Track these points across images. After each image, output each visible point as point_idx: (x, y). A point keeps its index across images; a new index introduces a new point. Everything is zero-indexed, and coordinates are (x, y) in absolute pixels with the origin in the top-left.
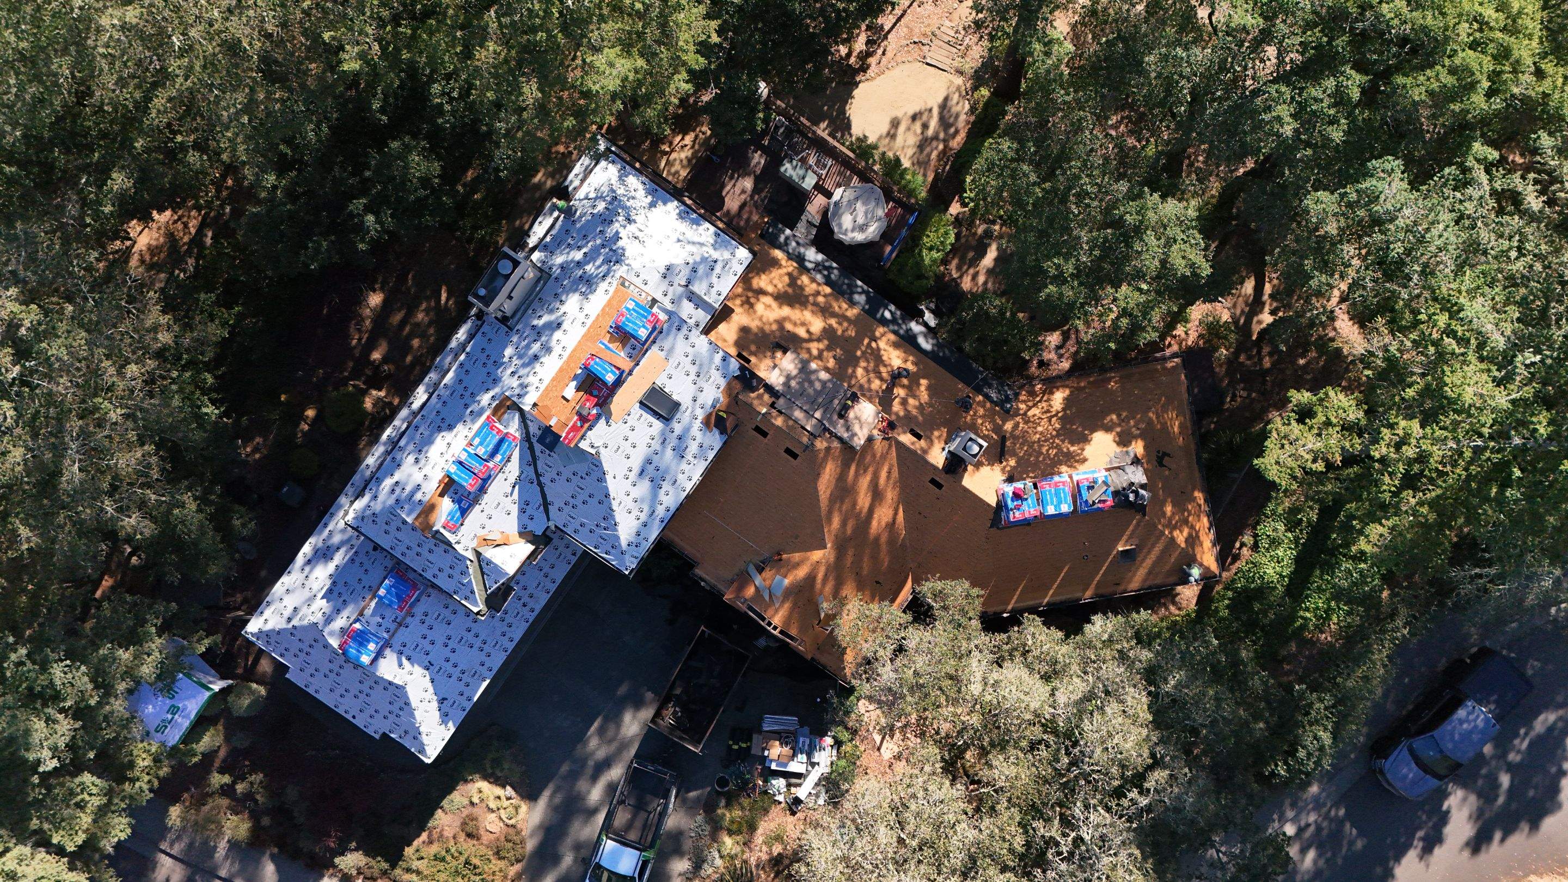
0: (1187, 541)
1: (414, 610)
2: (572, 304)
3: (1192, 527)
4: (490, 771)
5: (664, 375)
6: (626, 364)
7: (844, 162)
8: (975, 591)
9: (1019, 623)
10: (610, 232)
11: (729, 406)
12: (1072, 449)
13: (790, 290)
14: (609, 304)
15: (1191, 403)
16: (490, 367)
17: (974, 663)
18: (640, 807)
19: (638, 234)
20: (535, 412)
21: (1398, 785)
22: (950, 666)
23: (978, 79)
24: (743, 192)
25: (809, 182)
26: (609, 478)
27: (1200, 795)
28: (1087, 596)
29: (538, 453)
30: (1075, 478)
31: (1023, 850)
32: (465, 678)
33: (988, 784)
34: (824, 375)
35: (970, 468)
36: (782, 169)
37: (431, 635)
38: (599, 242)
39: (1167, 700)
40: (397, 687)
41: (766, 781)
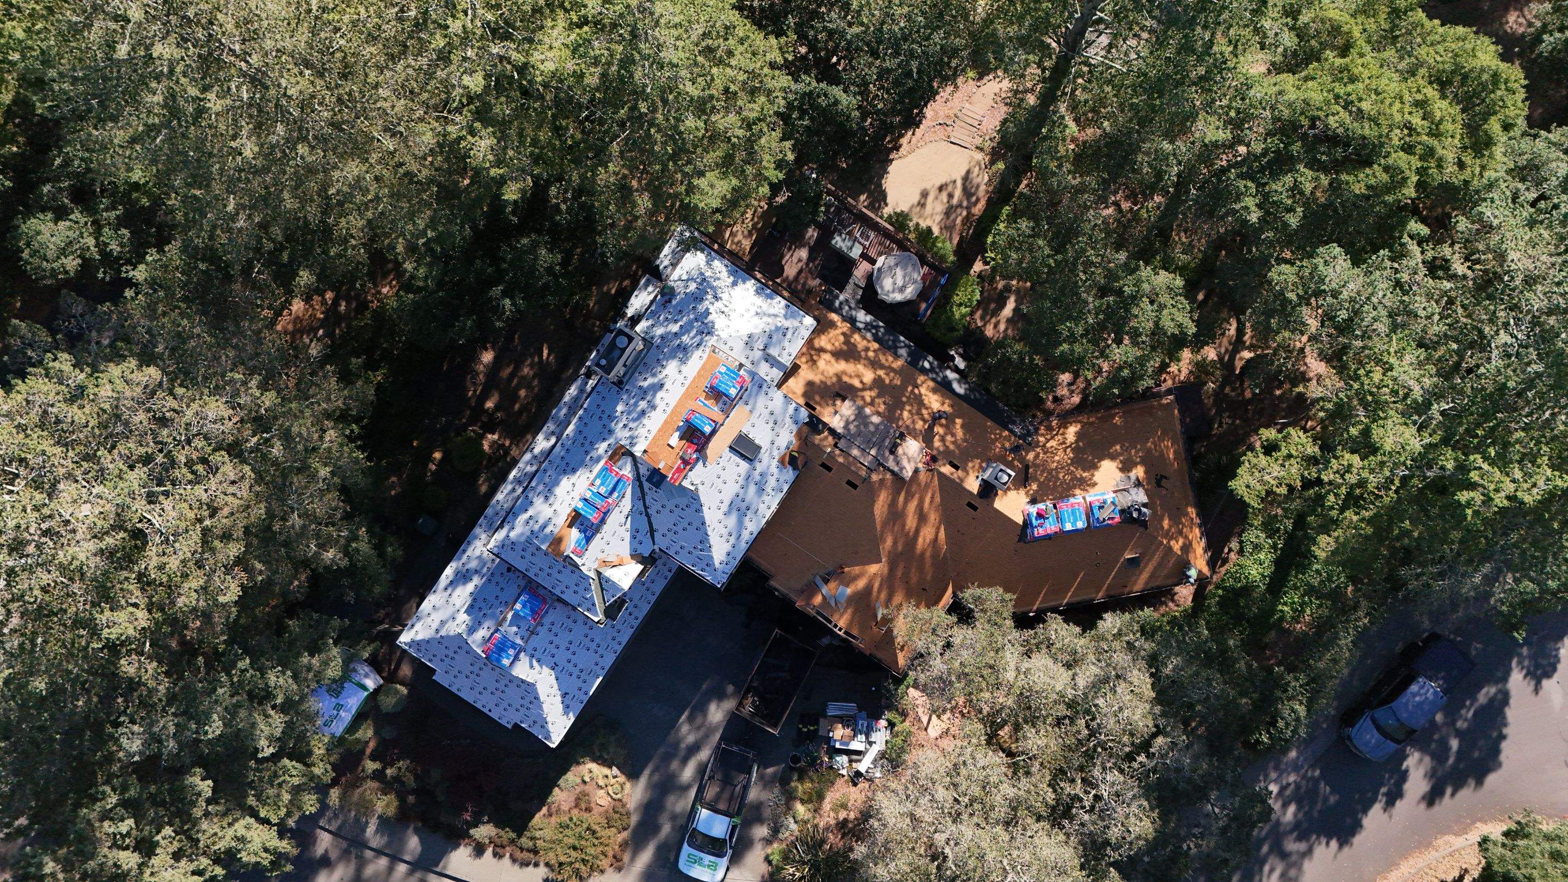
0: (1182, 549)
1: (544, 621)
2: (671, 368)
3: (1186, 537)
4: (598, 754)
5: (749, 423)
6: (719, 417)
7: (886, 234)
8: (1008, 596)
9: (1044, 621)
10: (701, 308)
11: (799, 447)
12: (1085, 475)
13: (845, 348)
14: (703, 368)
15: (1183, 433)
16: (605, 421)
17: (1008, 654)
18: (727, 782)
19: (724, 309)
20: (646, 457)
21: (1362, 748)
22: (990, 657)
23: (995, 155)
24: (800, 260)
25: (856, 252)
26: (705, 509)
27: (1195, 758)
28: (1100, 597)
29: (646, 490)
30: (1088, 499)
31: (1054, 803)
32: (583, 676)
33: (1023, 753)
34: (876, 419)
35: (1000, 492)
36: (833, 242)
37: (556, 641)
38: (692, 316)
39: (1168, 682)
40: (529, 684)
41: (831, 758)
